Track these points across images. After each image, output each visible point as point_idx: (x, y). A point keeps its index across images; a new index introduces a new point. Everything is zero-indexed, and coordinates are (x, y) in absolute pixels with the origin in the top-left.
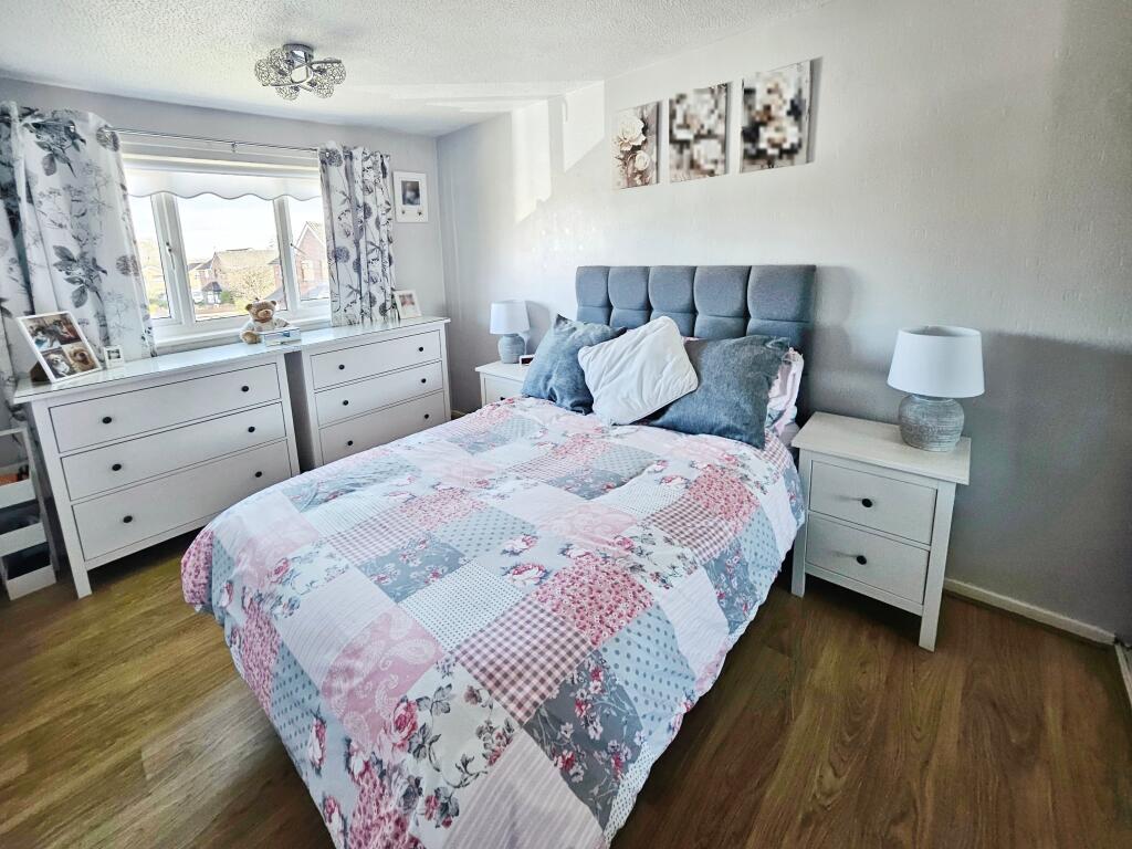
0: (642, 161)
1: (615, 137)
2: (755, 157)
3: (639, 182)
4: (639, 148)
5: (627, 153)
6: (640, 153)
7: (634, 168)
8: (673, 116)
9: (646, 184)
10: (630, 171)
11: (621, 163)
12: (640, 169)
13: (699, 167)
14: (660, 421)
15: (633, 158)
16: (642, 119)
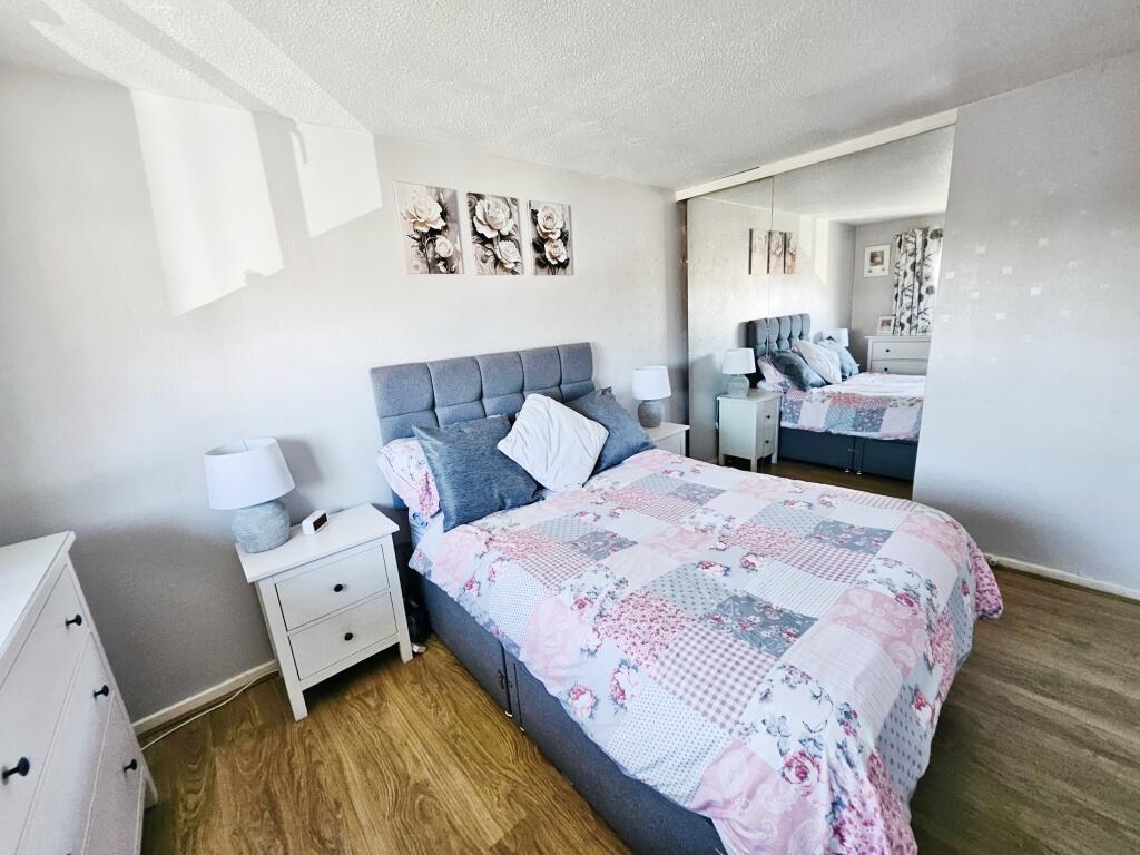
0: (443, 246)
1: (404, 212)
2: (542, 263)
3: (443, 269)
4: (439, 232)
5: (423, 235)
6: (440, 239)
7: (435, 253)
8: (473, 212)
9: (452, 272)
10: (430, 255)
11: (416, 244)
12: (443, 255)
13: (502, 264)
14: (604, 465)
15: (433, 241)
16: (439, 202)
